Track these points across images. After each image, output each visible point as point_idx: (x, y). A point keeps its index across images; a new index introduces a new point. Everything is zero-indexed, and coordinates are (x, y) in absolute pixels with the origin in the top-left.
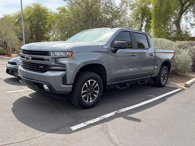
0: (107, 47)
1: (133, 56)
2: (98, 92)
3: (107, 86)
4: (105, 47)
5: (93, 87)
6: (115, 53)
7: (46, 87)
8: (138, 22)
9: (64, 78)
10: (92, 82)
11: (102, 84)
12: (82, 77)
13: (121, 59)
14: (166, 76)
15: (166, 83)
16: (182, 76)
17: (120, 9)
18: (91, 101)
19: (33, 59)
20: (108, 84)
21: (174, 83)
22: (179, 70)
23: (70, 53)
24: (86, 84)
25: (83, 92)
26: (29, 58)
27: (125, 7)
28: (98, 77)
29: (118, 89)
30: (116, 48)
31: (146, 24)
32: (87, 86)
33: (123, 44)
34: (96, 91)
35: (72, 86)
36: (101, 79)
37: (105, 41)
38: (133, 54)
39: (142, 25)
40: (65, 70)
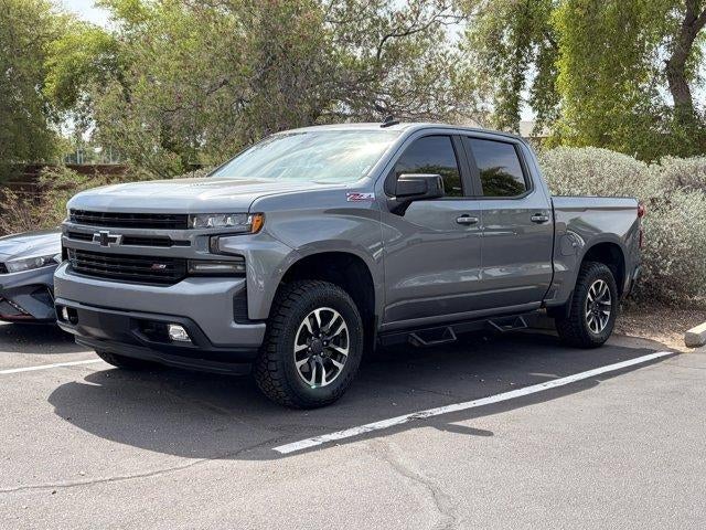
0: (373, 196)
1: (468, 224)
2: (345, 352)
3: (376, 335)
4: (366, 196)
5: (329, 335)
6: (403, 215)
7: (177, 333)
8: (498, 69)
9: (240, 300)
10: (326, 317)
11: (360, 324)
12: (295, 297)
13: (426, 237)
14: (609, 303)
15: (609, 331)
16: (683, 305)
17: (411, 19)
18: (324, 383)
19: (127, 240)
20: (381, 325)
21: (647, 336)
22: (673, 283)
23: (257, 218)
24: (306, 321)
25: (297, 348)
26: (114, 240)
27: (434, 13)
28: (347, 298)
29: (416, 344)
30: (404, 199)
31: (536, 74)
32: (310, 330)
33: (426, 183)
34: (339, 349)
35: (264, 325)
36: (354, 307)
37: (364, 172)
38: (467, 216)
39: (519, 82)
40: (243, 275)
